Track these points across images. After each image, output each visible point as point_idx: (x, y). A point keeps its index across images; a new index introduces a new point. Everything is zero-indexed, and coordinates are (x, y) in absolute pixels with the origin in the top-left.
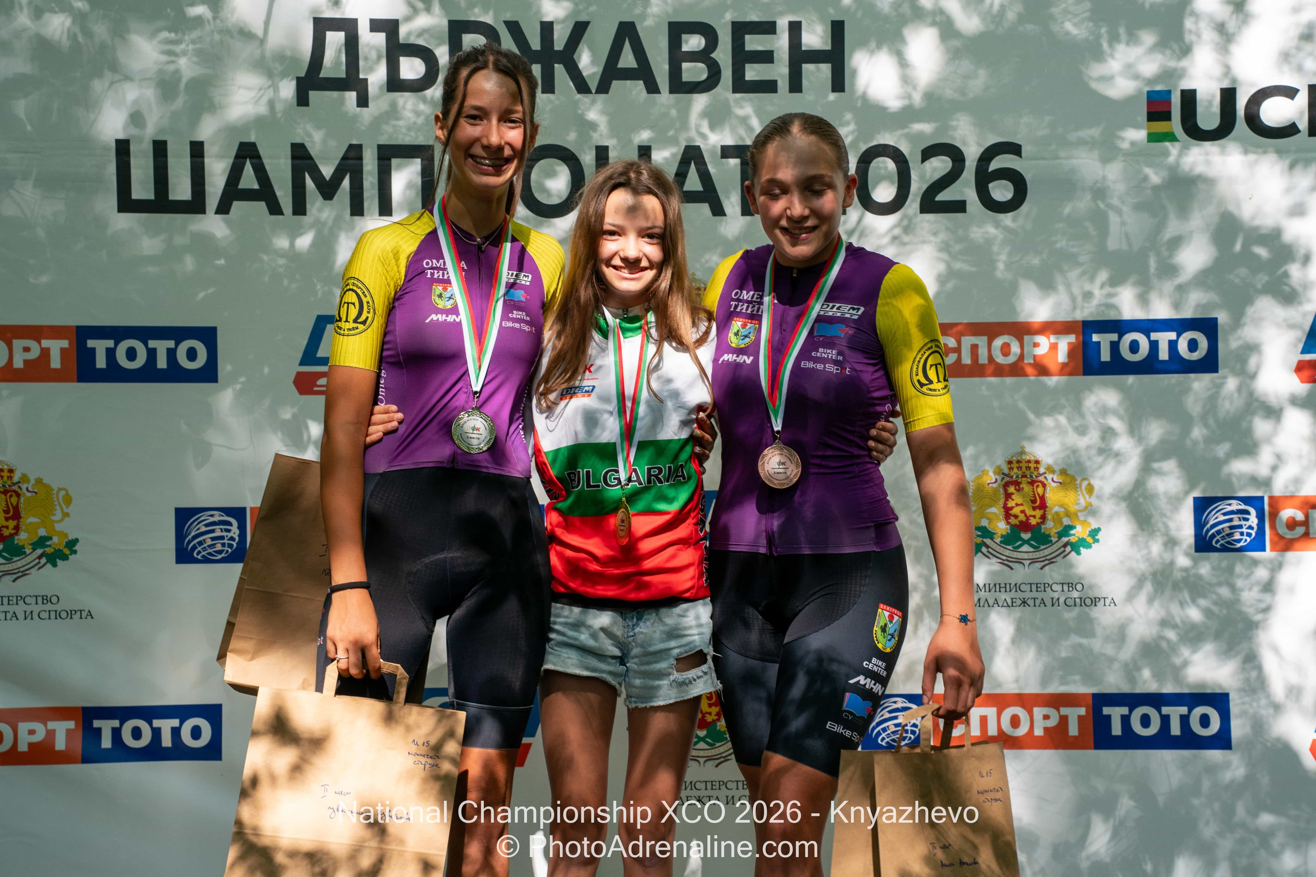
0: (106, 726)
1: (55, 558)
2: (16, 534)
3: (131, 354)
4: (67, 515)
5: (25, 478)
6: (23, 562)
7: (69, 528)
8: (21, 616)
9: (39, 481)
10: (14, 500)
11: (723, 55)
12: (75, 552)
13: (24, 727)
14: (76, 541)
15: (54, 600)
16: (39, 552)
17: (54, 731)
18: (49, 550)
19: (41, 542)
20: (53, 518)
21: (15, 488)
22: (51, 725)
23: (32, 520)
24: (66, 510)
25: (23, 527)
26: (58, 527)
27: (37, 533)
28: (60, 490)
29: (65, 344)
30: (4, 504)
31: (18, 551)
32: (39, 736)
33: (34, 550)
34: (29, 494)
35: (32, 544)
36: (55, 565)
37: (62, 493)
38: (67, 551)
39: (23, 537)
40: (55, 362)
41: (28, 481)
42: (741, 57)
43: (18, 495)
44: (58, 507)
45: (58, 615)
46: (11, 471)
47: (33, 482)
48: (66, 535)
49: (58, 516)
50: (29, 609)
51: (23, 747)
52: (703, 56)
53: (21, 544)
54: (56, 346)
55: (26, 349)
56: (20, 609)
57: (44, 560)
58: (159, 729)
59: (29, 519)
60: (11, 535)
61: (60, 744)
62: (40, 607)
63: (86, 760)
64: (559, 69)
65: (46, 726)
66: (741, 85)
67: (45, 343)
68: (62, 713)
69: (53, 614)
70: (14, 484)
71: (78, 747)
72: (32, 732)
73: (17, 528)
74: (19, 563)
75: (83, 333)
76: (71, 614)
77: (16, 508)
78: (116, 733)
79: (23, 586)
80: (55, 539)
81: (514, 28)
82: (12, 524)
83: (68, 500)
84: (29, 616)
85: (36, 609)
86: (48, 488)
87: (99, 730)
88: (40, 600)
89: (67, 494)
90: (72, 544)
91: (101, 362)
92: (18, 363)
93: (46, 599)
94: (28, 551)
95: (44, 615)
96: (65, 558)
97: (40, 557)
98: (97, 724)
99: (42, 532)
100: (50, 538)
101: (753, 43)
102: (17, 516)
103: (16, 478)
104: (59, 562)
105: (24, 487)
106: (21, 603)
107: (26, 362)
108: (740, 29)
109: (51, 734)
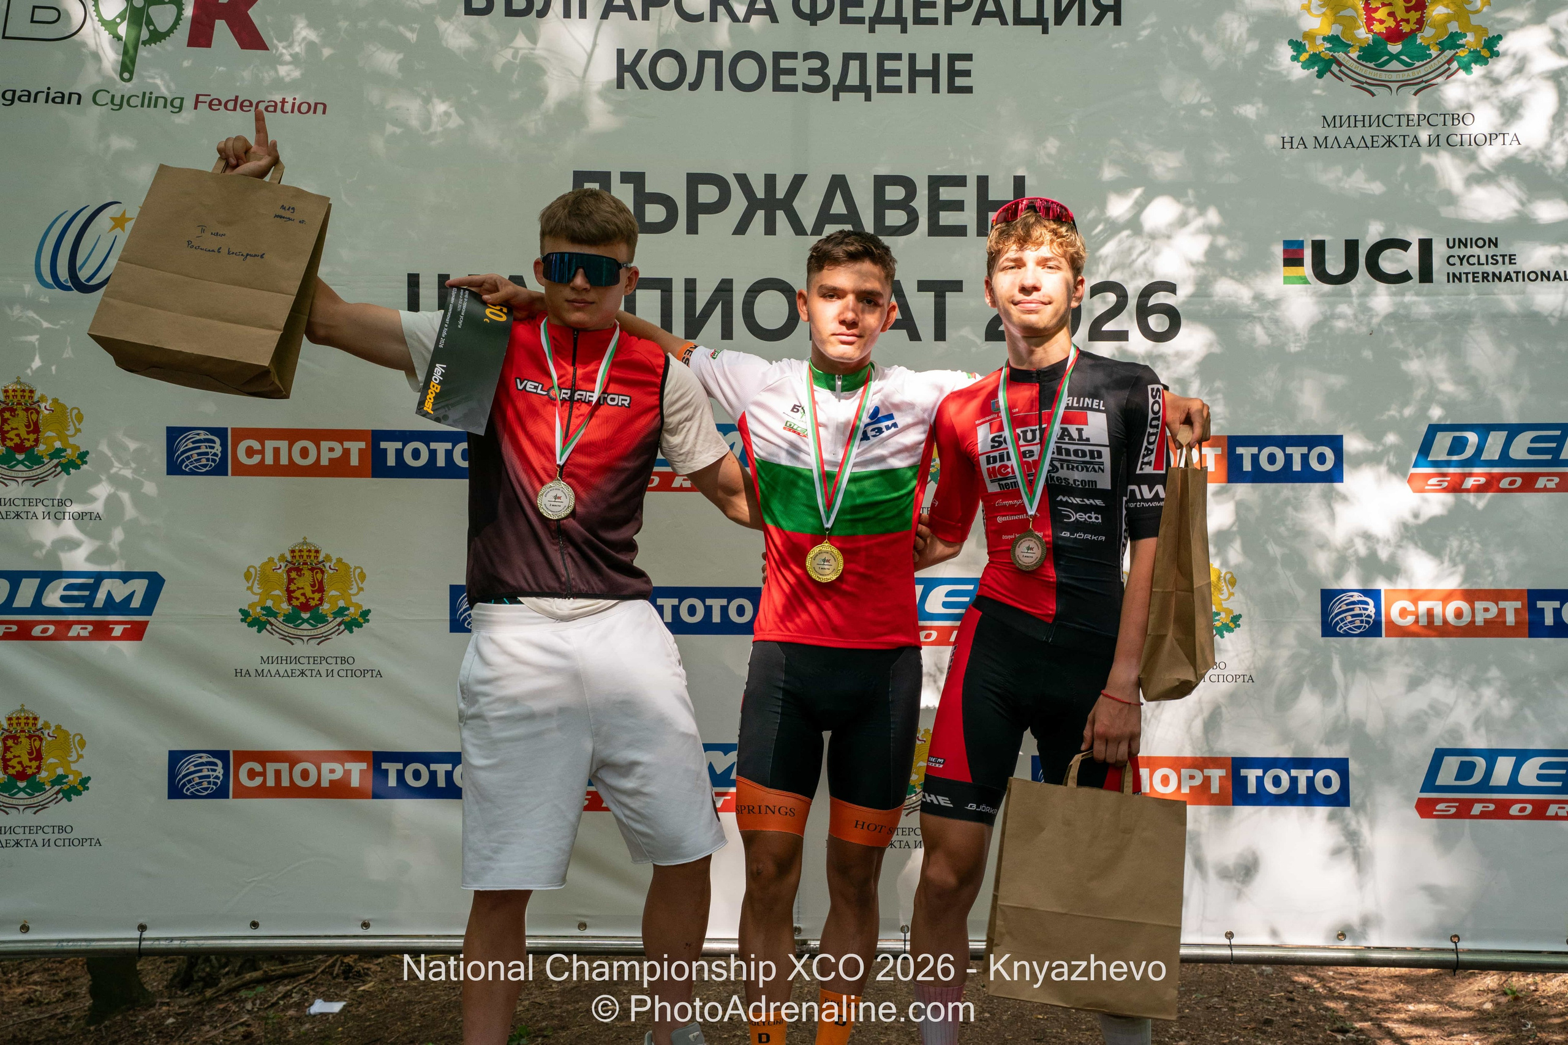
0: (392, 768)
1: (351, 625)
2: (321, 604)
3: (416, 454)
4: (361, 589)
5: (328, 558)
6: (326, 628)
7: (362, 600)
8: (324, 673)
9: (339, 560)
10: (319, 576)
11: (921, 203)
12: (368, 621)
13: (326, 767)
14: (369, 611)
15: (351, 660)
16: (339, 620)
17: (350, 771)
18: (347, 619)
19: (341, 612)
20: (351, 592)
21: (320, 566)
22: (348, 766)
23: (333, 593)
24: (361, 586)
25: (326, 599)
26: (354, 599)
27: (337, 604)
28: (356, 568)
29: (362, 445)
30: (311, 579)
31: (321, 619)
32: (338, 775)
33: (335, 618)
34: (331, 571)
35: (333, 613)
36: (351, 631)
37: (358, 570)
38: (361, 620)
39: (326, 607)
40: (354, 461)
41: (330, 560)
42: (936, 206)
43: (323, 572)
44: (354, 583)
45: (354, 674)
46: (317, 552)
47: (334, 561)
48: (361, 606)
49: (354, 591)
50: (330, 668)
51: (325, 784)
52: (903, 205)
53: (324, 613)
54: (355, 447)
55: (331, 450)
56: (323, 668)
57: (342, 627)
58: (436, 772)
59: (331, 592)
60: (317, 605)
61: (355, 782)
62: (339, 666)
63: (375, 796)
64: (780, 215)
65: (343, 766)
66: (936, 229)
67: (347, 444)
68: (357, 756)
69: (349, 672)
70: (320, 563)
71: (369, 785)
72: (332, 771)
73: (321, 600)
74: (323, 629)
75: (378, 436)
76: (364, 673)
77: (321, 583)
78: (400, 774)
79: (327, 649)
80: (352, 610)
81: (742, 179)
82: (317, 596)
83: (363, 576)
84: (330, 673)
85: (336, 668)
86: (347, 566)
87: (387, 771)
88: (339, 660)
89: (362, 571)
90: (365, 614)
91: (391, 461)
92: (324, 462)
93: (344, 660)
94: (330, 619)
95: (342, 673)
96: (360, 625)
97: (339, 625)
98: (384, 766)
99: (341, 604)
100: (348, 609)
101: (946, 193)
102: (321, 590)
103: (321, 559)
104: (355, 629)
105: (327, 565)
106: (324, 662)
107: (330, 460)
108: (936, 182)
109: (347, 773)
